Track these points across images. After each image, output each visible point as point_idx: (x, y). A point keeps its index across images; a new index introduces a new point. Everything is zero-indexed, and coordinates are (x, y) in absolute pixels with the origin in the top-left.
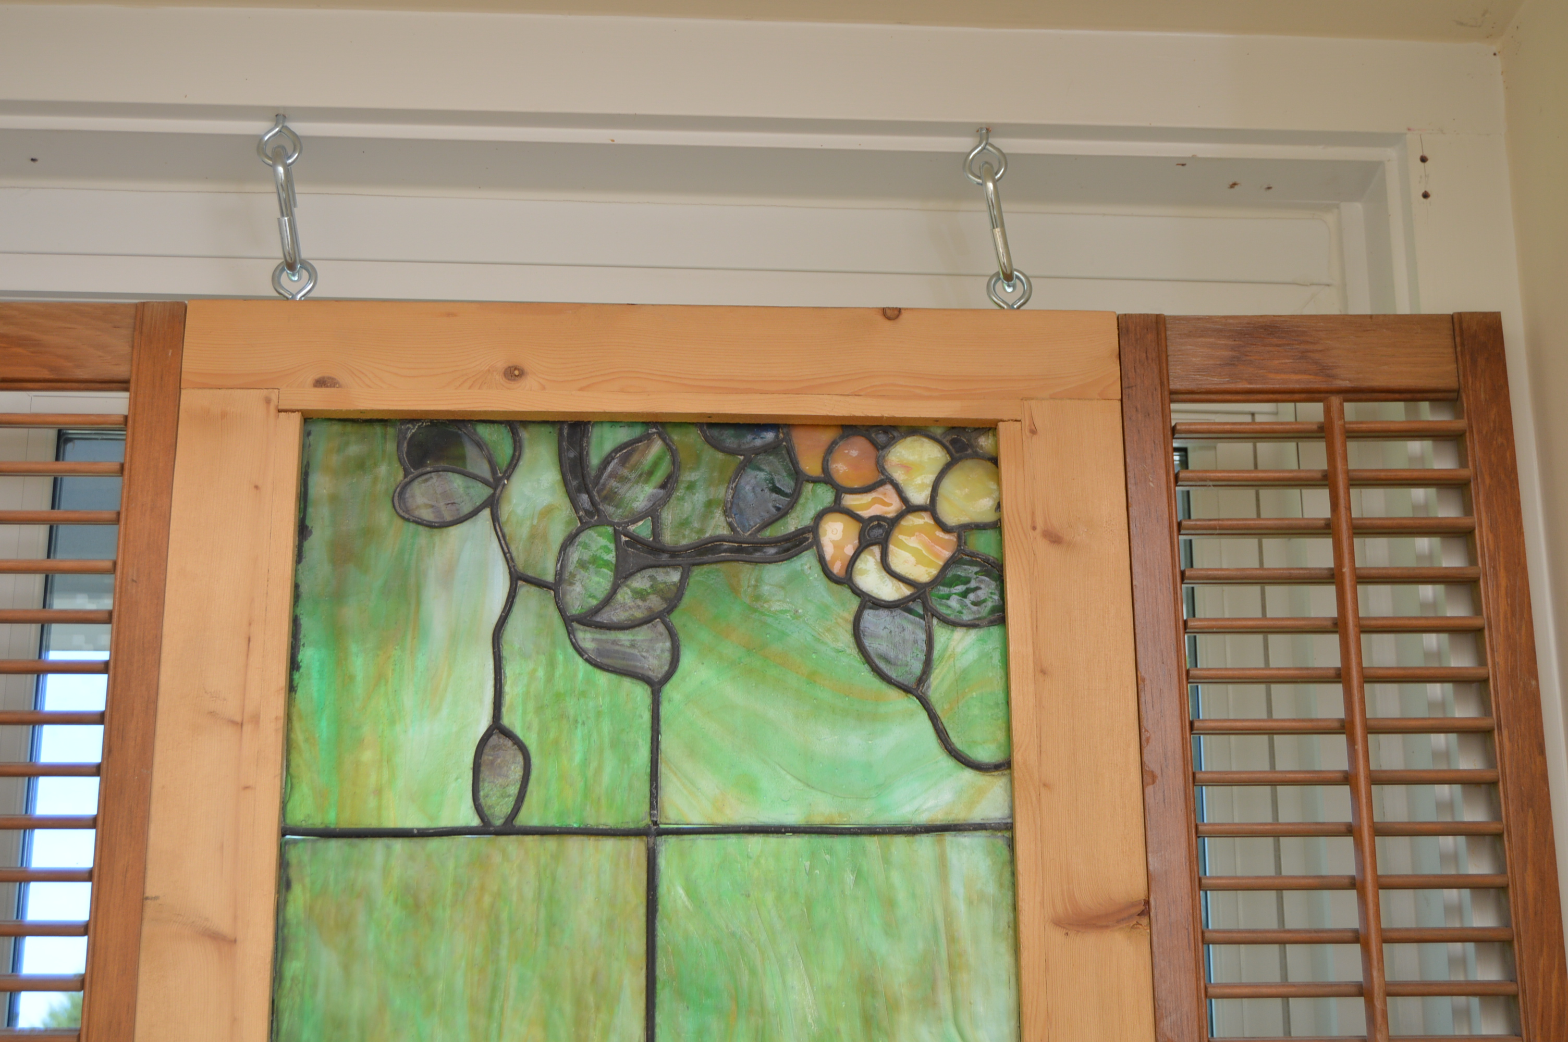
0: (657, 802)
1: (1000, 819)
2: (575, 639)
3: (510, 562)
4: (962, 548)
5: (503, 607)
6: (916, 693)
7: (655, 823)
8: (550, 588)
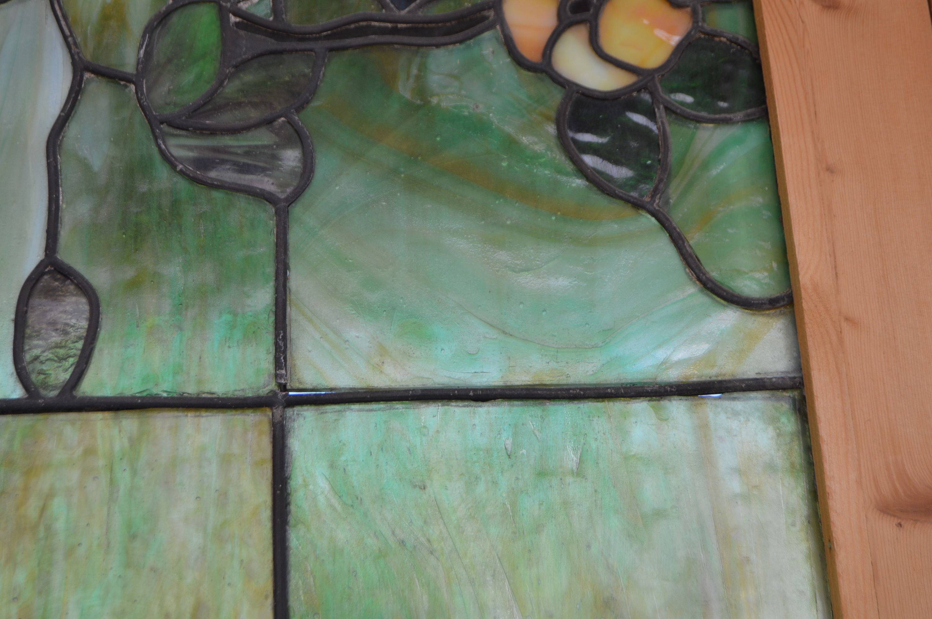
0: (285, 358)
1: (782, 372)
2: (165, 146)
3: (73, 47)
4: (700, 24)
5: (62, 106)
6: (651, 208)
7: (283, 388)
8: (129, 81)
